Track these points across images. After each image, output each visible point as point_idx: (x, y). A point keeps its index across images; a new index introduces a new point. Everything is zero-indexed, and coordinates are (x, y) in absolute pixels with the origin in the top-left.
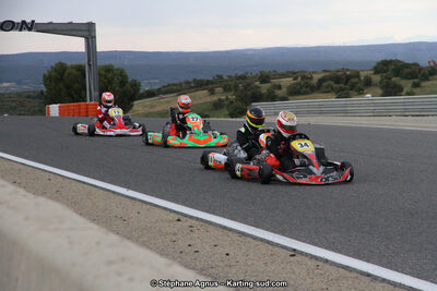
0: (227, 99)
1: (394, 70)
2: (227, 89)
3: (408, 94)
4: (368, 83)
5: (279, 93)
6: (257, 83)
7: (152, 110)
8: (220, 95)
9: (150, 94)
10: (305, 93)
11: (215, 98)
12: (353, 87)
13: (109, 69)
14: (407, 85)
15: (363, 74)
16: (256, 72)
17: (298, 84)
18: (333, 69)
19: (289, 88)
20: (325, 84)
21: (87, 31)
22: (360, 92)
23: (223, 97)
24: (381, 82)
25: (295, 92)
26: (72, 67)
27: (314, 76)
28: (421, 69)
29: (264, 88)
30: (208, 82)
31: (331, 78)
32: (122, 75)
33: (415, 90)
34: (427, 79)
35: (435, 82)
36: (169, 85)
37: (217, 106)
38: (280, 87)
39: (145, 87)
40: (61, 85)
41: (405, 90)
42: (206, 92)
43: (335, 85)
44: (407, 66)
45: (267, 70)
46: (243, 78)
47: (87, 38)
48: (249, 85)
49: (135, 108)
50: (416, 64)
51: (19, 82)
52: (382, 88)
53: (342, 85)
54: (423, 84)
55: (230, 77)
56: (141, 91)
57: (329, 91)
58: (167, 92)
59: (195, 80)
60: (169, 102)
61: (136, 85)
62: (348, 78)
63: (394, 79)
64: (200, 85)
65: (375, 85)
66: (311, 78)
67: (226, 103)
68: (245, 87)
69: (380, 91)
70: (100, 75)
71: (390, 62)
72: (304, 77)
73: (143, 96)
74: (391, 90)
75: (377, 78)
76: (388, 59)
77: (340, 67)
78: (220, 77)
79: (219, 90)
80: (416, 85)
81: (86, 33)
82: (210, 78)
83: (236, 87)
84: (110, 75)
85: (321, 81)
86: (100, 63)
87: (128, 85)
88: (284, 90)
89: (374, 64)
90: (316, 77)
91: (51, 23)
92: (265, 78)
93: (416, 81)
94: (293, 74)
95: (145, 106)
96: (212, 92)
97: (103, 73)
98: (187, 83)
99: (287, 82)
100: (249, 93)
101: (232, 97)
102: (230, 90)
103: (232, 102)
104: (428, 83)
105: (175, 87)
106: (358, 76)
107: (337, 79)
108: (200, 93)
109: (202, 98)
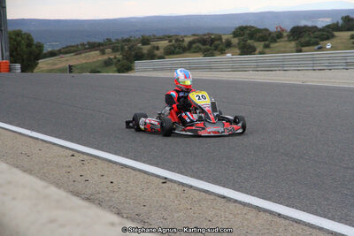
0: (115, 58)
1: (249, 34)
2: (115, 50)
3: (260, 53)
4: (229, 45)
5: (157, 52)
6: (140, 45)
7: (54, 67)
8: (109, 55)
9: (52, 54)
10: (178, 53)
11: (105, 57)
12: (216, 48)
13: (18, 34)
14: (259, 46)
15: (224, 38)
16: (138, 35)
17: (173, 45)
18: (200, 33)
19: (165, 49)
20: (194, 46)
22: (222, 52)
23: (112, 57)
24: (239, 44)
25: (170, 52)
27: (186, 39)
28: (270, 34)
29: (146, 49)
30: (100, 45)
31: (199, 41)
32: (29, 38)
33: (267, 50)
34: (276, 41)
35: (281, 44)
36: (67, 47)
37: (107, 63)
38: (158, 48)
39: (47, 48)
41: (258, 50)
42: (98, 52)
43: (203, 47)
44: (259, 31)
45: (147, 34)
46: (128, 40)
48: (132, 46)
49: (39, 65)
50: (266, 30)
52: (239, 49)
53: (208, 47)
54: (272, 45)
55: (117, 40)
56: (45, 52)
57: (197, 51)
58: (66, 53)
59: (89, 43)
60: (67, 60)
61: (40, 47)
62: (212, 41)
63: (249, 41)
64: (93, 46)
65: (235, 46)
66: (183, 40)
67: (115, 61)
68: (130, 48)
69: (238, 51)
70: (11, 38)
71: (246, 28)
72: (177, 40)
73: (45, 56)
74: (247, 50)
75: (235, 41)
76: (244, 25)
77: (206, 32)
78: (109, 40)
79: (110, 50)
80: (267, 46)
82: (101, 41)
83: (122, 48)
84: (19, 39)
85: (191, 43)
86: (10, 29)
87: (34, 47)
88: (161, 50)
89: (233, 30)
90: (187, 40)
92: (145, 41)
93: (267, 43)
94: (169, 38)
95: (49, 64)
96: (103, 53)
97: (14, 37)
98: (83, 45)
99: (165, 43)
100: (133, 53)
101: (119, 56)
102: (117, 50)
103: (119, 61)
104: (277, 44)
105: (73, 49)
106: (220, 39)
107: (204, 42)
108: (93, 53)
109: (95, 57)
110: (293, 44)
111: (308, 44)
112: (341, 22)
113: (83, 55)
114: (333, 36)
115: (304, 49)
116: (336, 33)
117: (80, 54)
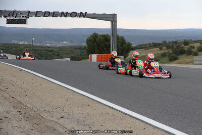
0: (168, 52)
2: (168, 47)
5: (194, 50)
6: (183, 45)
8: (165, 50)
11: (162, 52)
16: (182, 40)
19: (198, 48)
21: (112, 18)
23: (166, 52)
29: (186, 48)
30: (159, 44)
32: (123, 40)
36: (140, 45)
37: (163, 55)
38: (194, 47)
40: (95, 44)
42: (158, 48)
45: (187, 39)
46: (176, 42)
47: (112, 22)
48: (179, 46)
55: (170, 42)
59: (153, 43)
64: (155, 45)
67: (168, 54)
68: (177, 47)
78: (165, 42)
82: (160, 42)
83: (173, 46)
88: (196, 49)
91: (95, 14)
92: (186, 43)
94: (200, 42)
96: (161, 49)
98: (149, 44)
99: (197, 45)
100: (179, 50)
101: (170, 51)
102: (170, 48)
103: (170, 54)
105: (143, 46)
108: (155, 49)
109: (156, 51)
113: (149, 50)
117: (148, 49)
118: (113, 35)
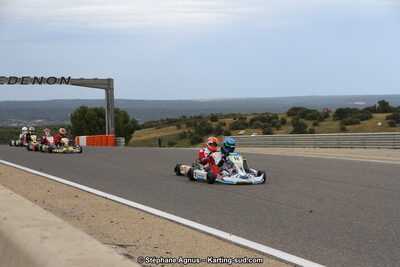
0: (189, 132)
1: (301, 114)
2: (189, 125)
4: (284, 122)
5: (224, 128)
6: (209, 121)
8: (184, 129)
9: (144, 127)
11: (181, 131)
12: (274, 125)
14: (310, 124)
15: (280, 116)
16: (207, 114)
17: (237, 122)
18: (260, 113)
19: (231, 125)
20: (255, 123)
21: (107, 85)
23: (187, 131)
24: (293, 121)
25: (236, 127)
26: (91, 109)
27: (247, 117)
28: (318, 114)
29: (214, 125)
30: (176, 121)
31: (258, 119)
32: (125, 115)
33: (316, 128)
34: (323, 120)
35: (328, 123)
37: (183, 136)
38: (224, 125)
39: (140, 123)
40: (83, 122)
41: (308, 130)
43: (262, 124)
44: (309, 111)
45: (215, 113)
46: (199, 118)
47: (107, 90)
48: (204, 123)
50: (314, 110)
51: (48, 119)
52: (293, 126)
53: (266, 124)
54: (320, 124)
55: (191, 117)
57: (257, 127)
58: (149, 127)
59: (167, 119)
60: (149, 134)
61: (134, 122)
62: (270, 119)
63: (301, 120)
64: (170, 122)
65: (288, 124)
67: (189, 134)
68: (201, 124)
69: (292, 128)
71: (298, 109)
72: (241, 118)
73: (139, 128)
74: (299, 129)
75: (289, 119)
76: (297, 106)
77: (265, 112)
78: (185, 117)
79: (184, 126)
80: (315, 124)
81: (107, 87)
82: (178, 118)
83: (195, 124)
85: (252, 120)
87: (129, 123)
88: (228, 126)
89: (288, 110)
90: (249, 118)
91: (82, 79)
92: (214, 118)
93: (316, 121)
94: (234, 116)
96: (179, 127)
98: (162, 121)
99: (229, 121)
100: (204, 128)
101: (192, 131)
102: (191, 126)
103: (192, 134)
104: (323, 123)
105: (154, 124)
106: (277, 118)
107: (263, 119)
108: (172, 127)
109: (172, 131)
110: (338, 122)
111: (351, 123)
112: (378, 105)
113: (163, 129)
114: (371, 117)
115: (348, 127)
116: (374, 115)
117: (160, 128)
118: (108, 109)
